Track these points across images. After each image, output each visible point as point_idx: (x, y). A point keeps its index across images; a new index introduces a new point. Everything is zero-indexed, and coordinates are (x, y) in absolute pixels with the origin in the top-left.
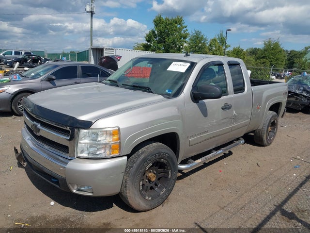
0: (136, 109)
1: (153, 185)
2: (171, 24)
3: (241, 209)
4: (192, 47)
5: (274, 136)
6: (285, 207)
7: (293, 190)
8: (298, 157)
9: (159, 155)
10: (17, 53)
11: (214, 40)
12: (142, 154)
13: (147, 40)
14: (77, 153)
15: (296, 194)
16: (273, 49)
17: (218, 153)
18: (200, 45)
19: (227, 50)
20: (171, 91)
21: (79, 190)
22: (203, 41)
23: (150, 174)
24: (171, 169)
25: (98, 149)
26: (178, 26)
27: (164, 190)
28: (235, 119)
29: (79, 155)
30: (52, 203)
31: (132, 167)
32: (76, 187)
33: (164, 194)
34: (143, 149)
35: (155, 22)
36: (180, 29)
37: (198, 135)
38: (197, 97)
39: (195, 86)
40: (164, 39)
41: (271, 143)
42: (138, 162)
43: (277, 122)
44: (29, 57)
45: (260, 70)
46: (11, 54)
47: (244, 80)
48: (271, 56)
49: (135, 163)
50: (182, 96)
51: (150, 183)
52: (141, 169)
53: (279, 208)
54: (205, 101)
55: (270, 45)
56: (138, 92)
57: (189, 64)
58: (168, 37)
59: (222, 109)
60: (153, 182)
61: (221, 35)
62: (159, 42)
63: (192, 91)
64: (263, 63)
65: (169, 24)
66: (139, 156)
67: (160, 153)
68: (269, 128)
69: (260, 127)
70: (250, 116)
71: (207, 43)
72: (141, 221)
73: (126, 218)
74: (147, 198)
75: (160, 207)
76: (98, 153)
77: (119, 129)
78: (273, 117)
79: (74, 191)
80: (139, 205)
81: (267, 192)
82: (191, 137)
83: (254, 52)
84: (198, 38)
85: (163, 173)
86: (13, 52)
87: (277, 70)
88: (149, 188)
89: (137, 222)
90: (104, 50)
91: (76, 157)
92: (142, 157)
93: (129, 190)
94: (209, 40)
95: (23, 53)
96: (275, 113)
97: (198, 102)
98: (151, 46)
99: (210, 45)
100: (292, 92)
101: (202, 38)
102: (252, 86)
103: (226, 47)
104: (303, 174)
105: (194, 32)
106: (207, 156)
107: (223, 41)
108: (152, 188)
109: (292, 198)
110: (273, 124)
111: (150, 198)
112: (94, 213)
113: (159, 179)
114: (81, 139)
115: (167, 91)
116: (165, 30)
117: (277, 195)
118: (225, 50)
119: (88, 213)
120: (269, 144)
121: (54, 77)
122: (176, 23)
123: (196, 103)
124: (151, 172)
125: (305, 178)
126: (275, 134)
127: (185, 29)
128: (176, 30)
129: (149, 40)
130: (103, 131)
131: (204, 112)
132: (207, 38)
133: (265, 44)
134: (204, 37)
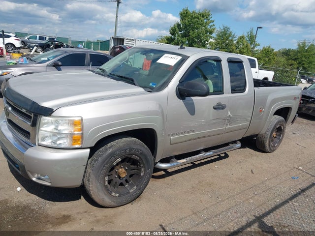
0: (105, 100)
1: (123, 181)
2: (198, 18)
3: (216, 216)
4: (218, 43)
5: (279, 143)
6: (265, 220)
7: (281, 202)
8: (301, 168)
9: (130, 151)
10: (41, 38)
11: (242, 38)
12: (110, 148)
13: (171, 33)
14: (38, 140)
15: (284, 207)
16: (307, 51)
17: (206, 154)
18: (227, 41)
19: (256, 49)
20: (155, 85)
21: (39, 179)
22: (230, 38)
23: (120, 170)
24: (144, 167)
25: (59, 139)
26: (205, 21)
27: (135, 187)
28: (230, 120)
29: (40, 142)
30: (19, 189)
31: (97, 160)
32: (36, 176)
33: (134, 192)
34: (113, 143)
35: (181, 14)
36: (207, 24)
37: (182, 133)
38: (183, 93)
39: (182, 82)
40: (189, 32)
41: (274, 150)
42: (104, 156)
43: (284, 128)
44: (52, 43)
45: (287, 72)
46: (36, 39)
47: (245, 80)
48: (304, 59)
49: (100, 157)
50: (165, 91)
51: (120, 179)
52: (107, 164)
53: (259, 219)
54: (193, 98)
55: (304, 47)
56: (121, 82)
57: (180, 58)
58: (193, 31)
59: (214, 108)
60: (123, 178)
61: (251, 32)
62: (184, 36)
63: (178, 86)
64: (291, 65)
65: (195, 18)
66: (106, 150)
67: (131, 149)
68: (274, 133)
69: (263, 132)
70: (250, 119)
71: (235, 40)
72: (103, 218)
73: (89, 213)
74: (113, 194)
75: (129, 205)
76: (58, 142)
77: (82, 120)
78: (279, 122)
79: (34, 179)
80: (103, 200)
81: (252, 201)
82: (173, 135)
83: (286, 53)
84: (225, 34)
85: (136, 170)
86: (38, 36)
87: (309, 74)
88: (118, 184)
89: (98, 218)
90: (125, 40)
91: (37, 144)
92: (110, 151)
93: (92, 184)
94: (237, 37)
95: (47, 38)
96: (282, 118)
97: (185, 99)
98: (174, 39)
99: (238, 42)
100: (313, 98)
101: (230, 35)
102: (255, 87)
103: (256, 45)
104: (299, 187)
105: (222, 28)
106: (192, 157)
107: (252, 39)
108: (121, 184)
109: (277, 210)
110: (279, 130)
111: (117, 195)
112: (57, 203)
113: (131, 176)
114: (42, 127)
115: (151, 84)
116: (191, 24)
117: (261, 205)
118: (253, 48)
119: (52, 202)
120: (272, 151)
121: (60, 63)
122: (203, 17)
123: (182, 99)
124: (122, 168)
125: (300, 190)
126: (280, 140)
127: (211, 24)
128: (202, 24)
129: (173, 34)
130: (66, 120)
131: (191, 110)
132: (235, 35)
133: (299, 45)
134: (233, 34)
